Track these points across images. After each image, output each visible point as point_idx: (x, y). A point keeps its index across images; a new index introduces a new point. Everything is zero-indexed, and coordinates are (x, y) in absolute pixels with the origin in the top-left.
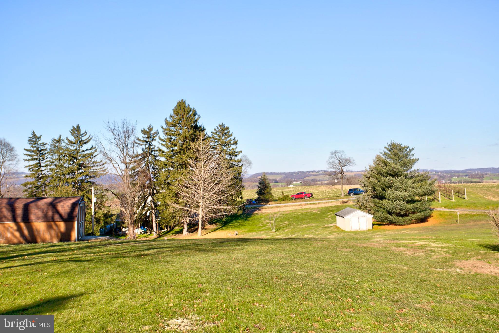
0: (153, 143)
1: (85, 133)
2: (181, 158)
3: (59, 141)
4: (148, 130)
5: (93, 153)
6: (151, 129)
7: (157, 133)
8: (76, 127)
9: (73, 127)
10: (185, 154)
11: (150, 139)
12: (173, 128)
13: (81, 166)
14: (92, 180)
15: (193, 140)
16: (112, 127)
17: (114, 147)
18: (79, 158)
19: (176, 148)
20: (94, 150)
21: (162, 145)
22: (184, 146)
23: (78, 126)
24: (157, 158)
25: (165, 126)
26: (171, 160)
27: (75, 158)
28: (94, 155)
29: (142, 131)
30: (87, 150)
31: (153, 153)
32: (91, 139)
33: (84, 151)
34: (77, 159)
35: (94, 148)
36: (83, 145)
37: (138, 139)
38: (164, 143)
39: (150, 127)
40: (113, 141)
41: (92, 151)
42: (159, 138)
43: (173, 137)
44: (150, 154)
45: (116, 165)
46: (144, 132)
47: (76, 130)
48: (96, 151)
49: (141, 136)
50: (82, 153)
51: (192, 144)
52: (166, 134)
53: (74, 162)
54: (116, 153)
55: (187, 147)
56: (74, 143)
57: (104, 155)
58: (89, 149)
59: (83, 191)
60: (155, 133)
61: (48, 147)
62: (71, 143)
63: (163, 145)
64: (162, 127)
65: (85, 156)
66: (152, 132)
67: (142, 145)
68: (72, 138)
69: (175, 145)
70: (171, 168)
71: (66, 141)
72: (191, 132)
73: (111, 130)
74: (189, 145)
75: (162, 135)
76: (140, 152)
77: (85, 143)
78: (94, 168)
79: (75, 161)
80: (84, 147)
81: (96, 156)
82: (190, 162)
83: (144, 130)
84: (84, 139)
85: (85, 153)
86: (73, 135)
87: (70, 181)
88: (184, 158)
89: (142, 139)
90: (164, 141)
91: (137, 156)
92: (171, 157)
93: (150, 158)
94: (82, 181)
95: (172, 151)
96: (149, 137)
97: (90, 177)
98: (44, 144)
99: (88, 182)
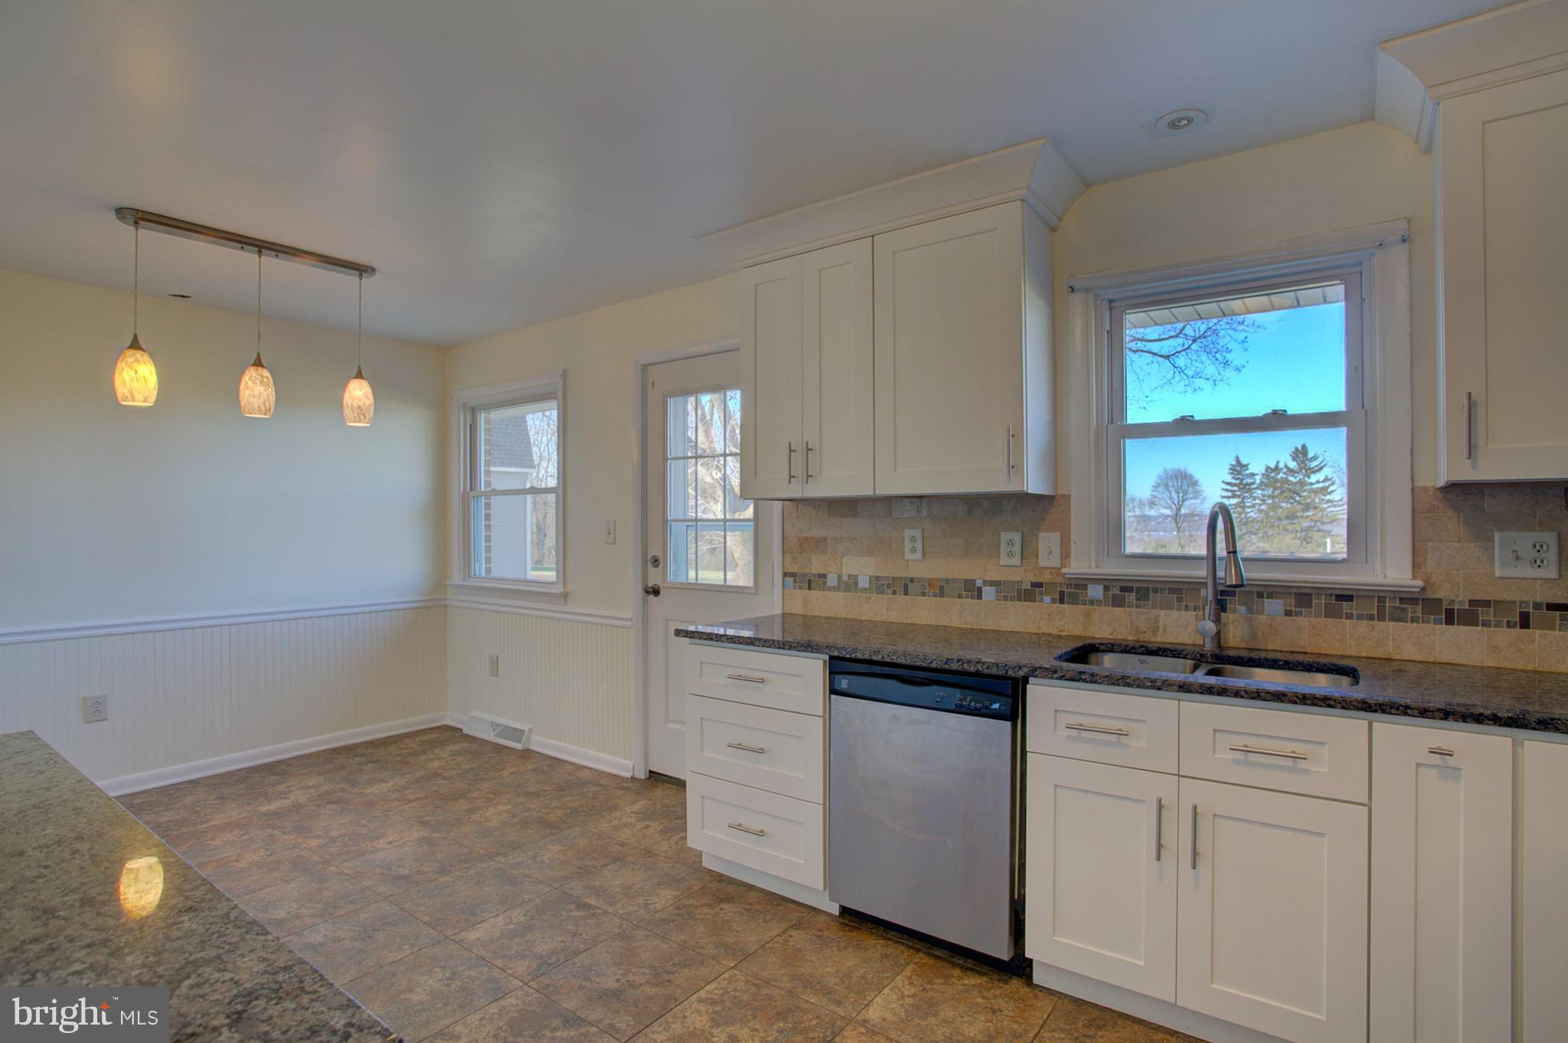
1: (1315, 458)
3: (1277, 469)
5: (1328, 487)
8: (1300, 448)
9: (1296, 449)
13: (1307, 507)
14: (1325, 527)
18: (1305, 494)
20: (1330, 482)
23: (1304, 447)
27: (1297, 494)
28: (1329, 490)
30: (1318, 482)
32: (1325, 465)
33: (1311, 484)
34: (1300, 496)
35: (1329, 480)
41: (1327, 484)
48: (1333, 484)
56: (1298, 473)
58: (1321, 480)
61: (1258, 479)
62: (1291, 471)
68: (1293, 465)
71: (1285, 470)
78: (1329, 510)
79: (1297, 498)
80: (1313, 478)
81: (1332, 491)
84: (1313, 464)
85: (1316, 486)
86: (1294, 459)
94: (1309, 528)
97: (1323, 523)
98: (1252, 475)
99: (1319, 531)
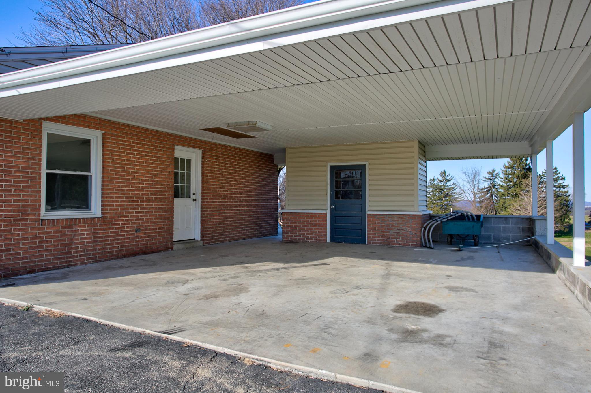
0: (496, 180)
2: (515, 191)
4: (492, 172)
6: (494, 171)
10: (518, 187)
11: (494, 178)
12: (510, 170)
15: (524, 178)
17: (465, 183)
19: (511, 183)
21: (501, 181)
22: (517, 182)
24: (499, 190)
25: (503, 169)
26: (507, 191)
29: (488, 173)
36: (448, 182)
37: (485, 178)
38: (502, 180)
39: (494, 169)
40: (465, 179)
43: (510, 176)
44: (494, 187)
46: (489, 173)
47: (443, 173)
49: (487, 176)
50: (447, 187)
51: (523, 181)
52: (505, 174)
53: (442, 193)
54: (467, 187)
55: (519, 183)
59: (447, 210)
60: (497, 173)
64: (502, 170)
65: (449, 189)
67: (488, 181)
69: (511, 182)
70: (507, 197)
72: (522, 172)
73: (465, 173)
74: (521, 181)
75: (501, 176)
76: (486, 186)
77: (449, 181)
82: (521, 193)
83: (489, 172)
87: (439, 204)
88: (517, 190)
89: (487, 178)
90: (502, 179)
91: (485, 188)
92: (508, 189)
93: (493, 190)
95: (508, 186)
96: (493, 176)
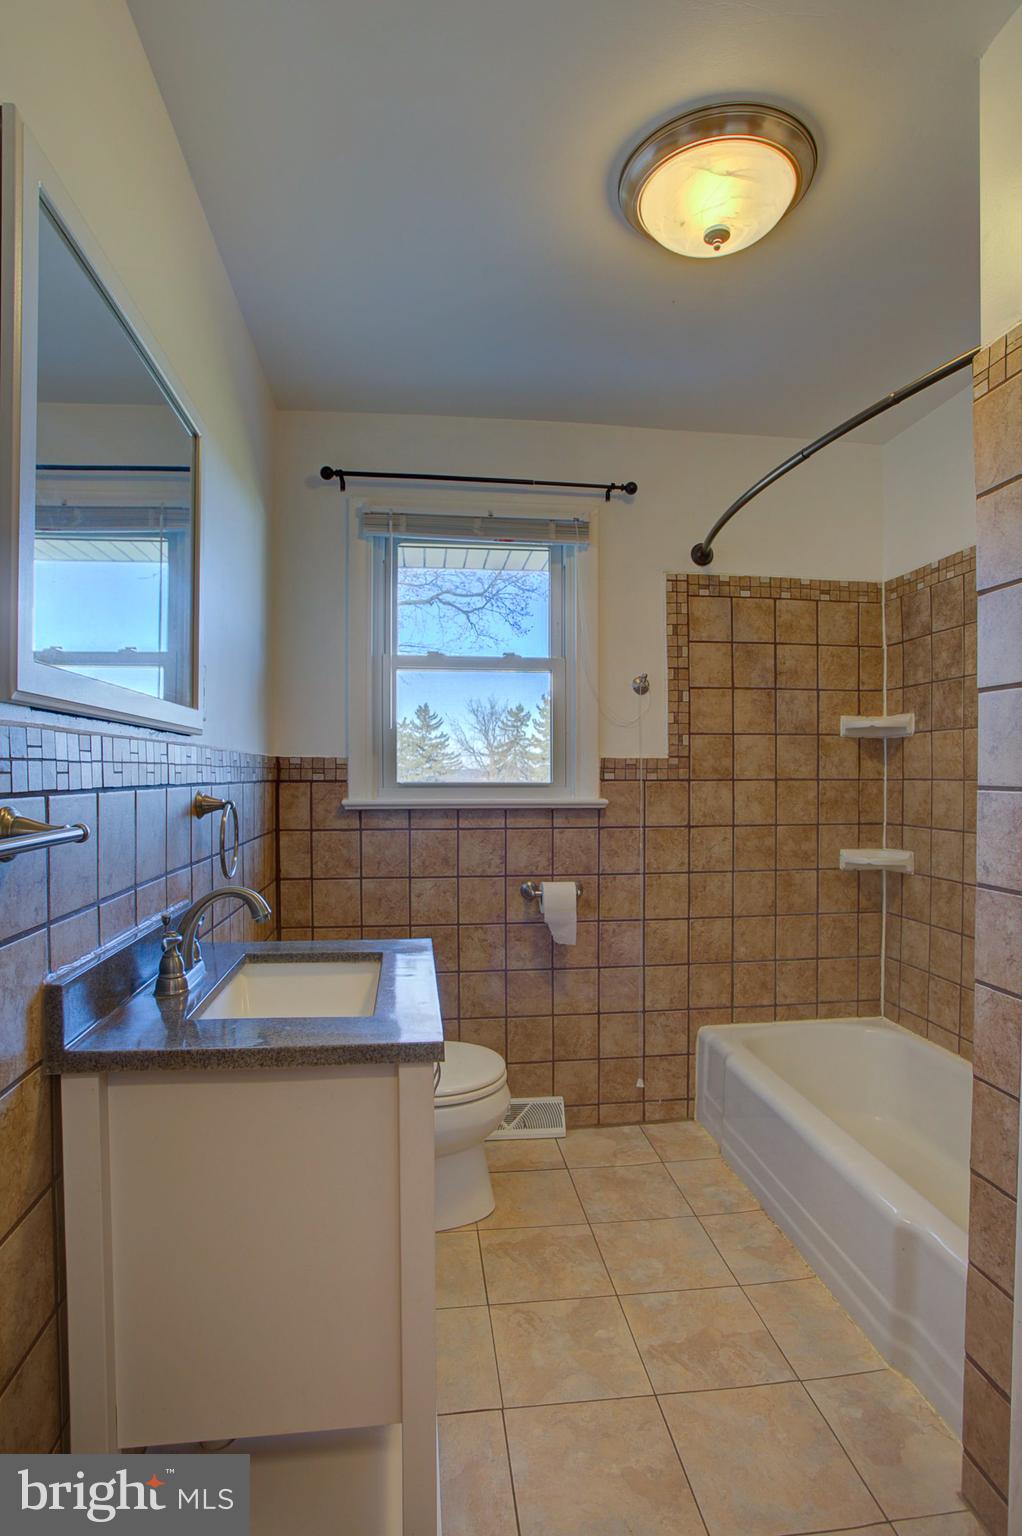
7: (528, 716)
16: (475, 706)
31: (521, 743)
42: (535, 722)
45: (478, 758)
57: (462, 744)
63: (539, 732)
66: (523, 714)
